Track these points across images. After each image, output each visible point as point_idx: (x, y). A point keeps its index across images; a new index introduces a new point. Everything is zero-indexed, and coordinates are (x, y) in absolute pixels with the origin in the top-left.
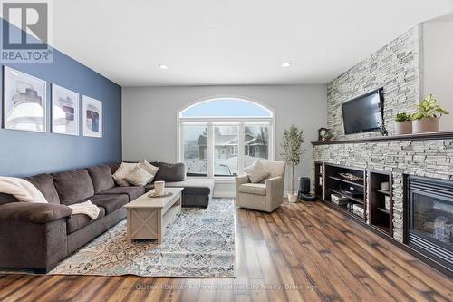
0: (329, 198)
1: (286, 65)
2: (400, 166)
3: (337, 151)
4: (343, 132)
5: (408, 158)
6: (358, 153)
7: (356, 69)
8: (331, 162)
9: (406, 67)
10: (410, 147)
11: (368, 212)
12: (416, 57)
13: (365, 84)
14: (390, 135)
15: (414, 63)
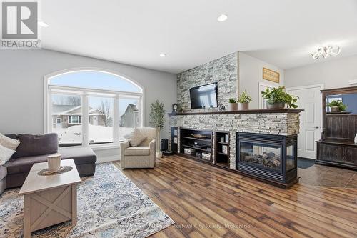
0: (182, 151)
1: (163, 55)
2: (234, 127)
3: (190, 120)
4: (190, 107)
5: (239, 123)
6: (206, 121)
7: (199, 68)
8: (186, 127)
9: (231, 73)
10: (240, 118)
11: (213, 156)
12: (236, 69)
13: (205, 78)
14: (226, 110)
15: (235, 72)
